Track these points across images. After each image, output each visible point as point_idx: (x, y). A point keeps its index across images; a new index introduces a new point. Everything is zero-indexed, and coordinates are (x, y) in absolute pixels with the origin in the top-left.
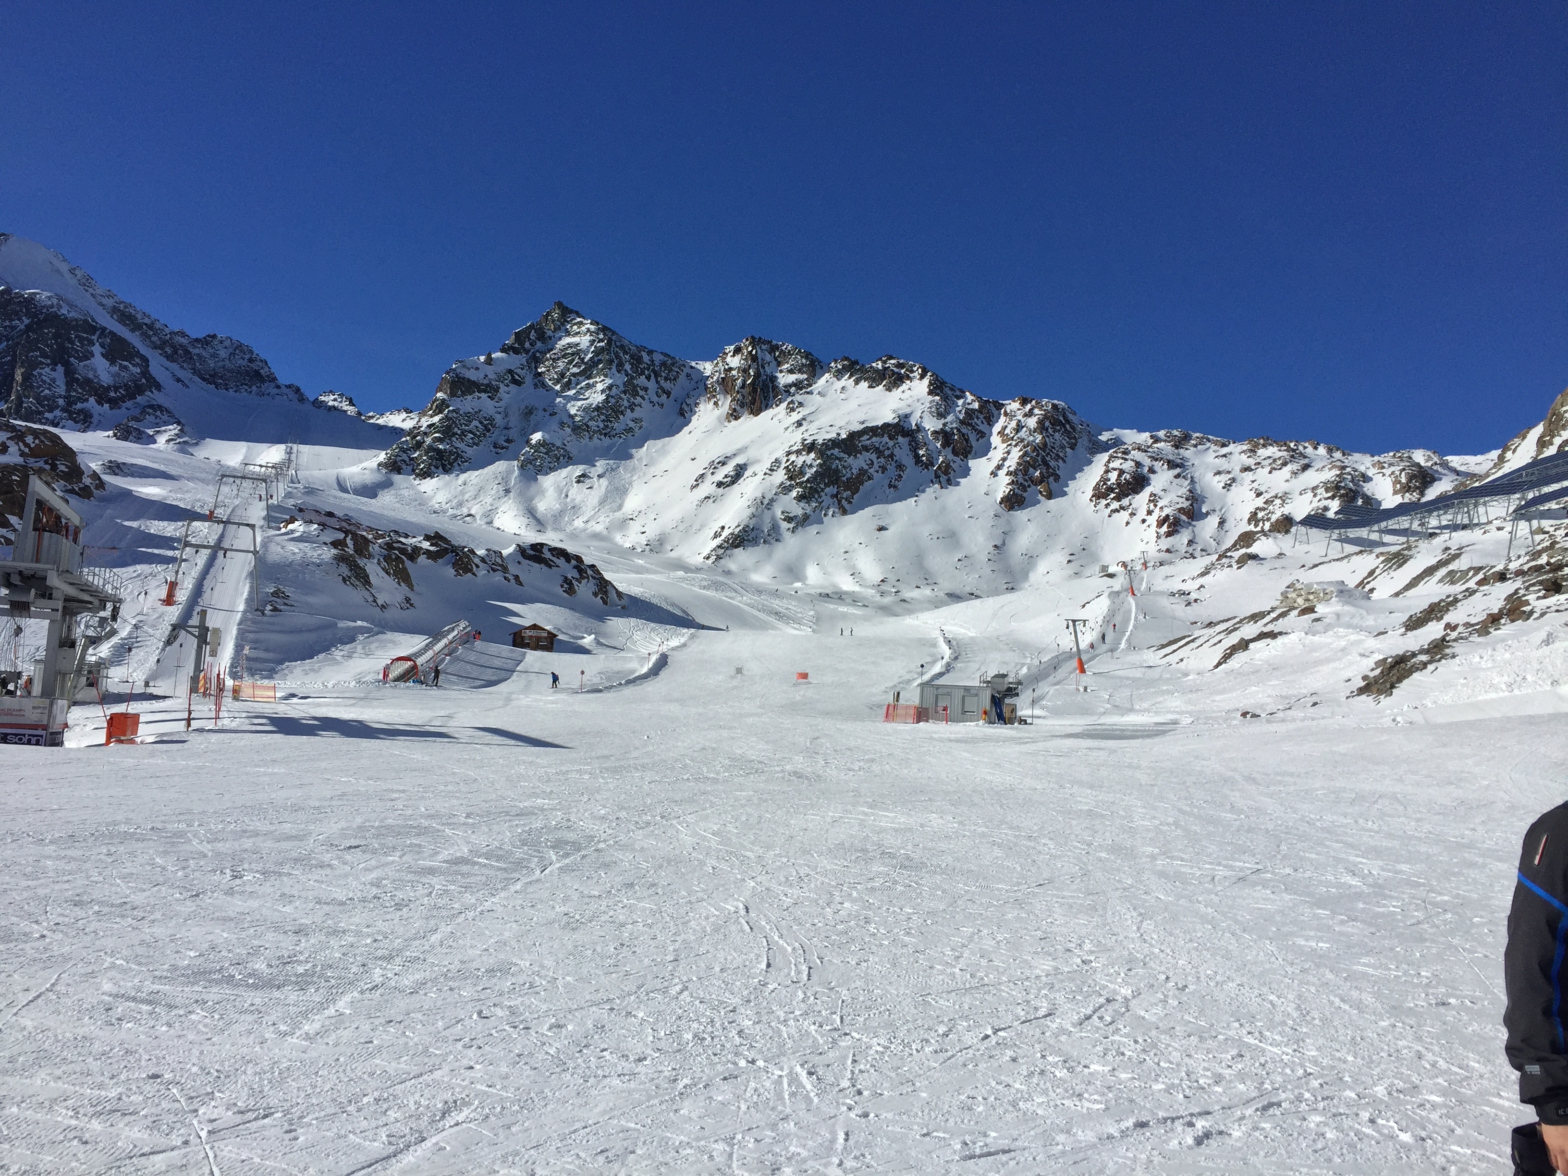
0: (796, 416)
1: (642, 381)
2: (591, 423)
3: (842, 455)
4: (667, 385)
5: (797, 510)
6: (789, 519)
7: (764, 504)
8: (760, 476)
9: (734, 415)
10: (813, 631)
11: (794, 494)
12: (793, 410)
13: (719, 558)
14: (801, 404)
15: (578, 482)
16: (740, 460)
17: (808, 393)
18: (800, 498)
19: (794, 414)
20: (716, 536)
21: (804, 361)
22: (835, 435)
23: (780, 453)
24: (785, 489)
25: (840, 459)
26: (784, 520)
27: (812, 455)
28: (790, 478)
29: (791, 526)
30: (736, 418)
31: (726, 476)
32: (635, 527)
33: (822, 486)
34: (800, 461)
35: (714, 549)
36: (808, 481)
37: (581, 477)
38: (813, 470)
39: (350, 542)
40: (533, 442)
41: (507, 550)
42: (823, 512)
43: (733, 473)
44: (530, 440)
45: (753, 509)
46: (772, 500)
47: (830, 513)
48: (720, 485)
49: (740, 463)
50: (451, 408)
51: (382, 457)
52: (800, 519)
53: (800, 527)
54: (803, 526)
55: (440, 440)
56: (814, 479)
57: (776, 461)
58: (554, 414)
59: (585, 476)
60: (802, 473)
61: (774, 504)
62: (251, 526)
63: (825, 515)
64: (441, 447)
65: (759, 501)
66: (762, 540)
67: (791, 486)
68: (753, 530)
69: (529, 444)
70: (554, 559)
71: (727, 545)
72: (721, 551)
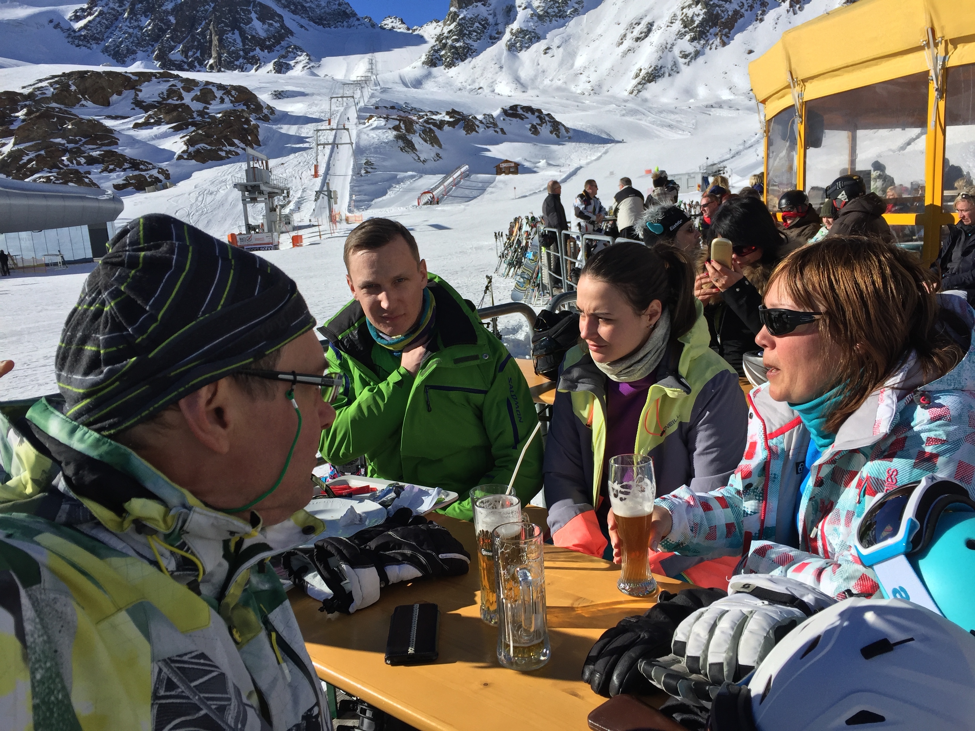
2: (549, 11)
5: (690, 48)
6: (685, 56)
7: (667, 48)
8: (664, 28)
10: (692, 135)
11: (688, 37)
13: (639, 91)
15: (545, 53)
16: (649, 19)
18: (692, 40)
20: (637, 76)
23: (677, 10)
24: (681, 35)
25: (719, 6)
26: (682, 57)
27: (699, 6)
28: (685, 27)
29: (687, 60)
31: (641, 33)
32: (583, 78)
33: (708, 28)
34: (690, 12)
35: (636, 86)
36: (697, 26)
37: (546, 49)
38: (700, 18)
39: (402, 126)
40: (514, 31)
41: (496, 113)
42: (709, 47)
43: (646, 30)
44: (512, 29)
45: (660, 53)
46: (673, 45)
47: (714, 46)
48: (638, 39)
49: (651, 21)
50: (460, 17)
51: (424, 58)
52: (693, 55)
53: (693, 61)
54: (695, 59)
55: (457, 40)
56: (701, 24)
57: (675, 15)
58: (525, 8)
59: (548, 48)
60: (693, 21)
61: (674, 47)
62: (347, 129)
63: (711, 49)
64: (458, 45)
65: (664, 47)
66: (667, 74)
67: (685, 32)
68: (661, 68)
69: (512, 33)
70: (524, 113)
71: (643, 82)
72: (640, 86)
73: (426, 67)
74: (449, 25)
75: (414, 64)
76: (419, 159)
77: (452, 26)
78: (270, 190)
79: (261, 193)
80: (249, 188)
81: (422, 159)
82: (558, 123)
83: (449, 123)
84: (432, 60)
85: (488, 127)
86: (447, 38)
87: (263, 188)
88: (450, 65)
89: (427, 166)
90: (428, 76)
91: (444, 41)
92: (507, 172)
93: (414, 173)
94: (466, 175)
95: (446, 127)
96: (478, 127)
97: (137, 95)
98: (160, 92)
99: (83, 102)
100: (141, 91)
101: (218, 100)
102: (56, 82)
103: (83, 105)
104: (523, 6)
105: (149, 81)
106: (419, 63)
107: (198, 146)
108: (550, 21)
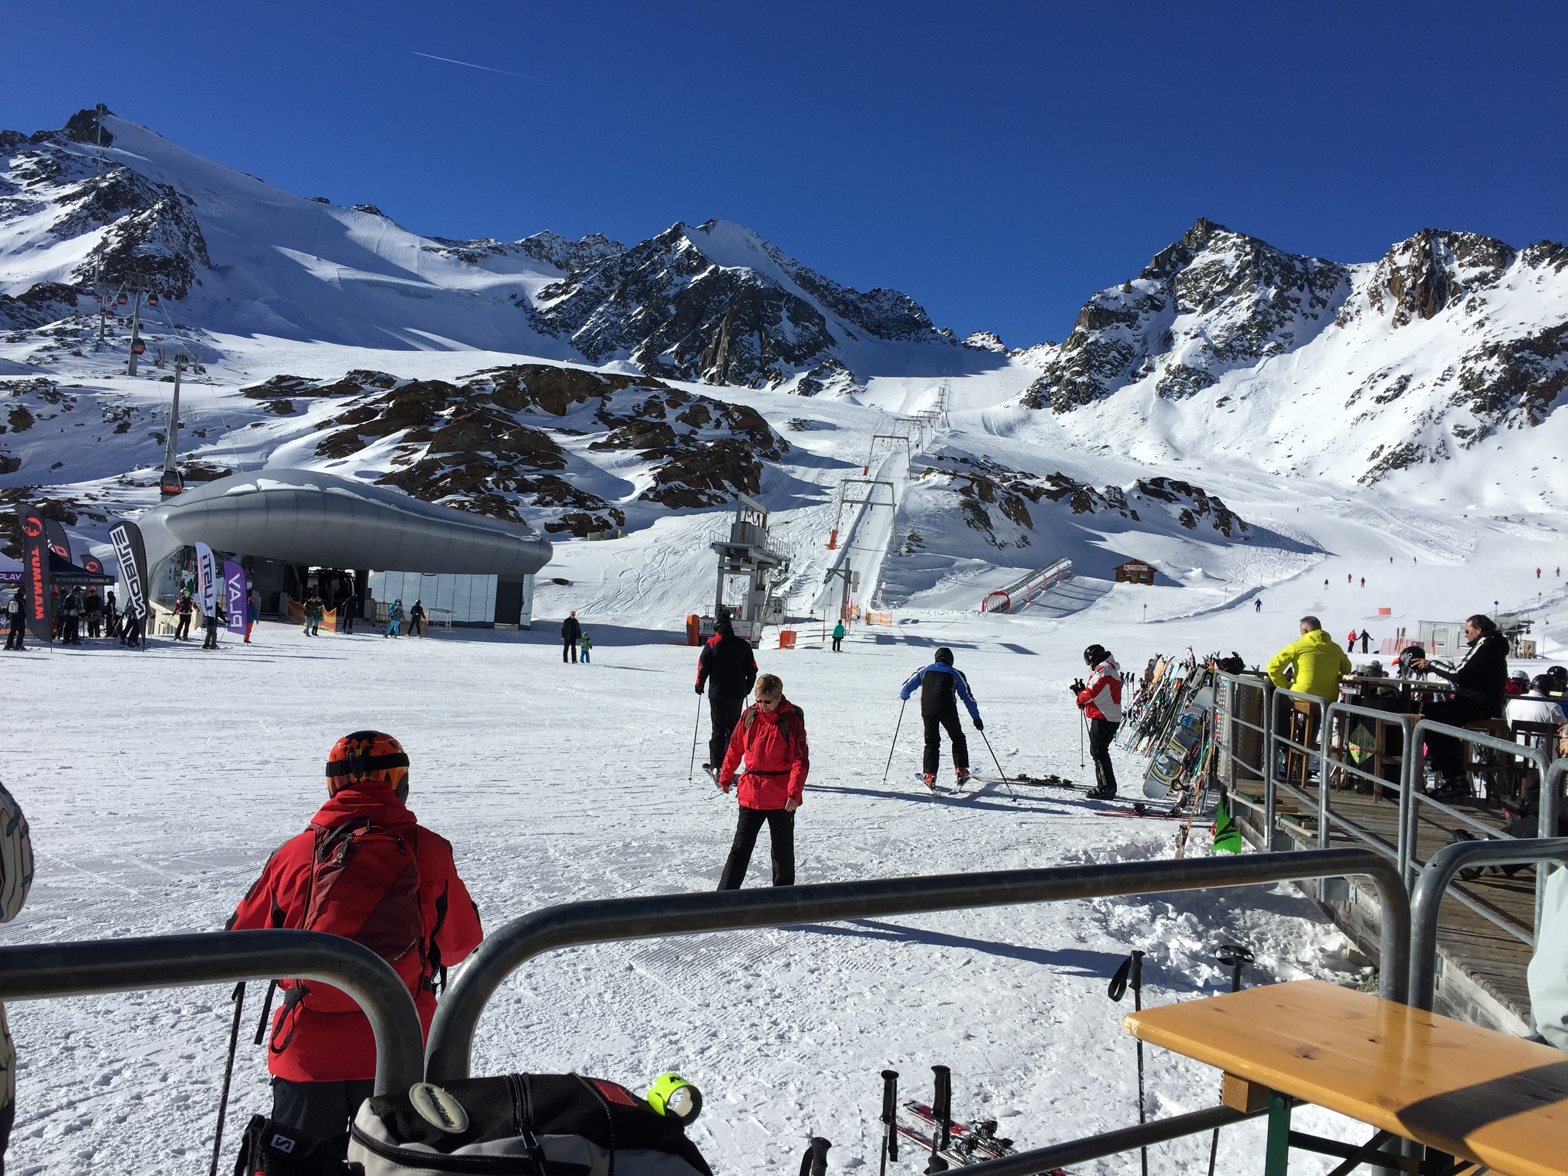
0: (1477, 316)
1: (1294, 292)
2: (1234, 343)
3: (1534, 357)
4: (1322, 294)
5: (1474, 423)
6: (1463, 434)
7: (1431, 418)
8: (1430, 386)
9: (1402, 320)
10: (1467, 561)
11: (1470, 404)
12: (1474, 308)
13: (1375, 480)
14: (1484, 302)
15: (1220, 406)
16: (1405, 371)
17: (1495, 287)
18: (1477, 409)
19: (1474, 313)
20: (1374, 456)
21: (1491, 250)
22: (1525, 335)
23: (1455, 361)
24: (1457, 400)
25: (1532, 362)
26: (1457, 435)
27: (1495, 359)
28: (1466, 388)
29: (1466, 441)
30: (1405, 323)
31: (1388, 390)
32: (1281, 450)
33: (1507, 394)
34: (1478, 367)
35: (1371, 471)
36: (1488, 389)
37: (1222, 400)
38: (1495, 377)
39: (975, 488)
40: (1172, 368)
41: (1127, 487)
42: (1508, 423)
43: (1396, 386)
44: (1170, 365)
45: (1419, 425)
46: (1442, 414)
47: (1516, 424)
48: (1379, 400)
49: (1406, 373)
50: (1089, 341)
51: (1024, 395)
52: (1477, 432)
53: (1477, 442)
54: (1480, 441)
55: (1079, 374)
56: (1498, 386)
57: (1450, 369)
58: (1196, 336)
59: (1226, 399)
60: (1481, 380)
61: (1444, 418)
62: (891, 484)
63: (1510, 427)
64: (1079, 380)
65: (1426, 415)
66: (1429, 459)
67: (1466, 396)
68: (1418, 448)
69: (1168, 370)
70: (1174, 492)
71: (1385, 465)
72: (1378, 473)
73: (1025, 407)
74: (1070, 351)
75: (1007, 403)
76: (994, 541)
77: (1074, 353)
78: (762, 558)
79: (749, 561)
80: (732, 552)
81: (998, 542)
82: (1231, 514)
83: (1048, 492)
84: (1036, 398)
85: (1111, 506)
86: (1064, 368)
87: (752, 553)
88: (1063, 408)
89: (1005, 552)
90: (1025, 421)
91: (1058, 373)
92: (1134, 578)
93: (982, 562)
94: (1065, 576)
95: (1043, 499)
96: (1095, 503)
97: (604, 404)
98: (636, 403)
99: (531, 407)
100: (610, 399)
101: (712, 423)
102: (501, 377)
103: (530, 411)
104: (1193, 333)
105: (623, 388)
106: (1017, 402)
107: (671, 484)
108: (1234, 359)
